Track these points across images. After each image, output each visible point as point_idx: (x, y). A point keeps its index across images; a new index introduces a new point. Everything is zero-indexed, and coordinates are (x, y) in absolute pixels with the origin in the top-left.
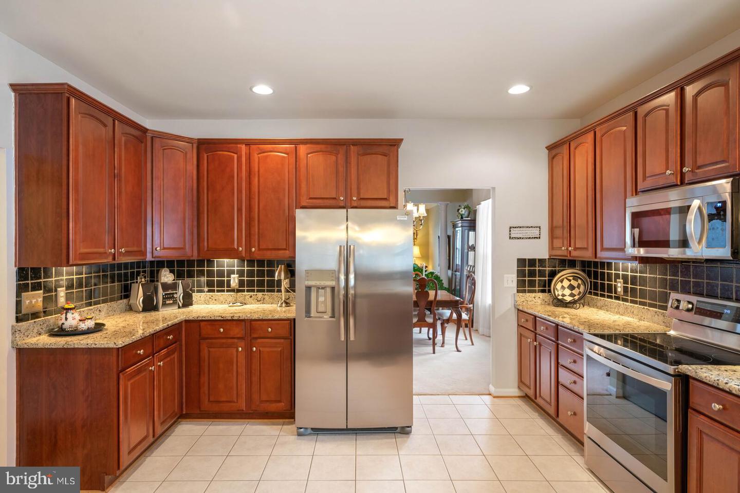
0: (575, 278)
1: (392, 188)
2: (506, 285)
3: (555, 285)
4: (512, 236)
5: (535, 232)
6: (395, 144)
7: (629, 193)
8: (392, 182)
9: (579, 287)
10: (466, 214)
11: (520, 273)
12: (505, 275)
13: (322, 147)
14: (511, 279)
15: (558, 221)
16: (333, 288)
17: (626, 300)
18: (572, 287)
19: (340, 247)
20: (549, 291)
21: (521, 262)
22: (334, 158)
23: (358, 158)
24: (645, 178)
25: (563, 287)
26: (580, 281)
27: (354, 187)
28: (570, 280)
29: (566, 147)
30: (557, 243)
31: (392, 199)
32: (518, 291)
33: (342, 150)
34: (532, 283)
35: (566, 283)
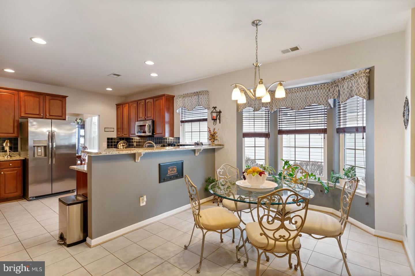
0: (124, 143)
1: (64, 112)
2: (103, 146)
3: (119, 145)
4: (105, 131)
5: (112, 130)
6: (65, 97)
7: (136, 121)
8: (64, 110)
9: (125, 146)
10: (80, 122)
11: (108, 142)
12: (103, 143)
13: (33, 94)
14: (105, 144)
15: (119, 126)
16: (45, 147)
17: (136, 148)
18: (123, 146)
19: (49, 132)
20: (117, 147)
21: (108, 139)
22: (38, 99)
23: (49, 100)
24: (139, 118)
25: (120, 146)
26: (125, 144)
27: (47, 110)
28: (123, 144)
29: (121, 106)
30: (119, 133)
31: (64, 116)
32: (107, 148)
33: (42, 97)
34: (112, 145)
35: (122, 145)
